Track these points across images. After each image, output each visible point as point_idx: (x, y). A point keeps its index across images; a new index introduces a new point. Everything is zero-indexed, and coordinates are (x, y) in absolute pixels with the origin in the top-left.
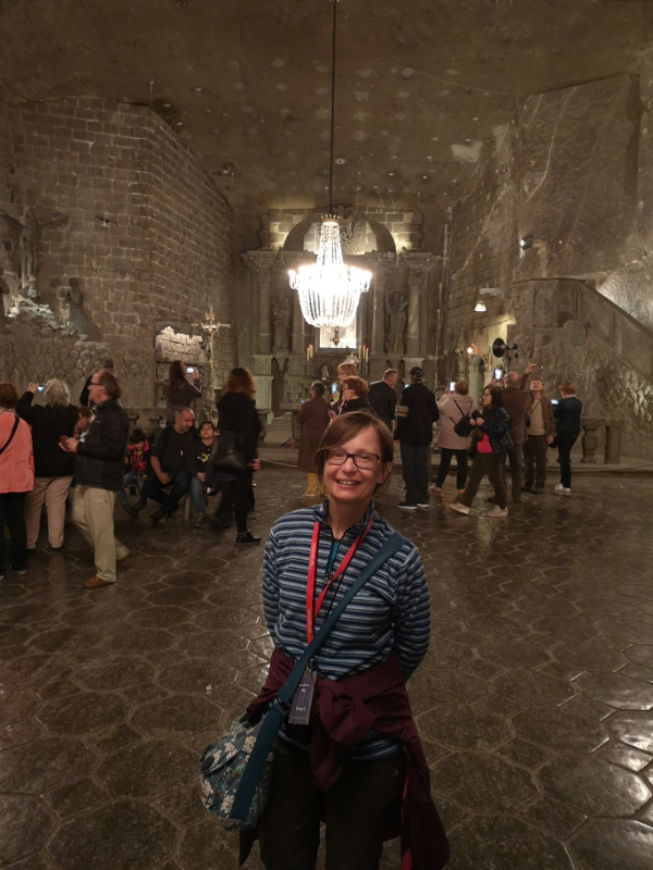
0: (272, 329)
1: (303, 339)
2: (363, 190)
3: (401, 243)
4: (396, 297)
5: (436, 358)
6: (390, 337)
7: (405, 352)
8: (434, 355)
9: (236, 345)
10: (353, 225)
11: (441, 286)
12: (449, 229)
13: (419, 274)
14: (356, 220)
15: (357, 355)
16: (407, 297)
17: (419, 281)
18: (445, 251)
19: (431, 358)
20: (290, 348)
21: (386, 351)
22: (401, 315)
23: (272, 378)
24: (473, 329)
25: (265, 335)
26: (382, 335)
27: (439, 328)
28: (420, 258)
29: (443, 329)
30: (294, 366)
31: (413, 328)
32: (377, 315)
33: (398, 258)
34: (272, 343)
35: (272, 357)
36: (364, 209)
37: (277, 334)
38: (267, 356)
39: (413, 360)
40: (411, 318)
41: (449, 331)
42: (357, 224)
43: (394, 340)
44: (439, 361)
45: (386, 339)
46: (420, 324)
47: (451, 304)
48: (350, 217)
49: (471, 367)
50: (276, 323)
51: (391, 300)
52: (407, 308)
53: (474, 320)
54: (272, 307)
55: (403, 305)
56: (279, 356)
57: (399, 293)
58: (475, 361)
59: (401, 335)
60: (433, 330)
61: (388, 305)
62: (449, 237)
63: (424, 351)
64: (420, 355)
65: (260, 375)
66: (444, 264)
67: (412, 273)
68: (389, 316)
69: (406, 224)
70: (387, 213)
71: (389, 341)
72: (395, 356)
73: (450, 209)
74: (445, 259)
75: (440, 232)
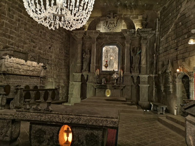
0: (82, 62)
1: (95, 67)
2: (121, 4)
3: (138, 26)
4: (135, 49)
5: (154, 75)
6: (133, 66)
7: (140, 72)
8: (153, 74)
9: (69, 69)
10: (117, 21)
11: (155, 44)
12: (159, 20)
13: (146, 39)
14: (118, 19)
15: (118, 74)
16: (140, 48)
17: (146, 42)
18: (157, 30)
19: (151, 75)
20: (89, 71)
21: (131, 72)
22: (138, 56)
23: (81, 83)
24: (177, 60)
25: (79, 65)
26: (129, 65)
27: (155, 62)
28: (146, 31)
29: (156, 63)
30: (91, 78)
31: (143, 62)
32: (127, 57)
33: (136, 32)
34: (82, 69)
35: (81, 74)
36: (122, 15)
37: (84, 64)
38: (79, 74)
39: (143, 76)
40: (142, 57)
41: (160, 63)
42: (119, 21)
43: (135, 67)
44: (155, 77)
45: (131, 67)
46: (146, 61)
47: (161, 52)
48: (116, 18)
49: (177, 80)
50: (84, 60)
51: (133, 50)
52: (140, 53)
53: (177, 55)
54: (82, 54)
55: (138, 52)
56: (84, 73)
57: (137, 47)
58: (180, 76)
59: (138, 65)
60: (152, 63)
61: (132, 52)
62: (159, 24)
63: (148, 72)
64: (146, 74)
65: (76, 82)
66: (157, 35)
67: (142, 38)
68: (132, 57)
69: (139, 20)
70: (131, 16)
71: (132, 67)
72: (135, 74)
73: (159, 12)
74: (157, 33)
75: (155, 22)
